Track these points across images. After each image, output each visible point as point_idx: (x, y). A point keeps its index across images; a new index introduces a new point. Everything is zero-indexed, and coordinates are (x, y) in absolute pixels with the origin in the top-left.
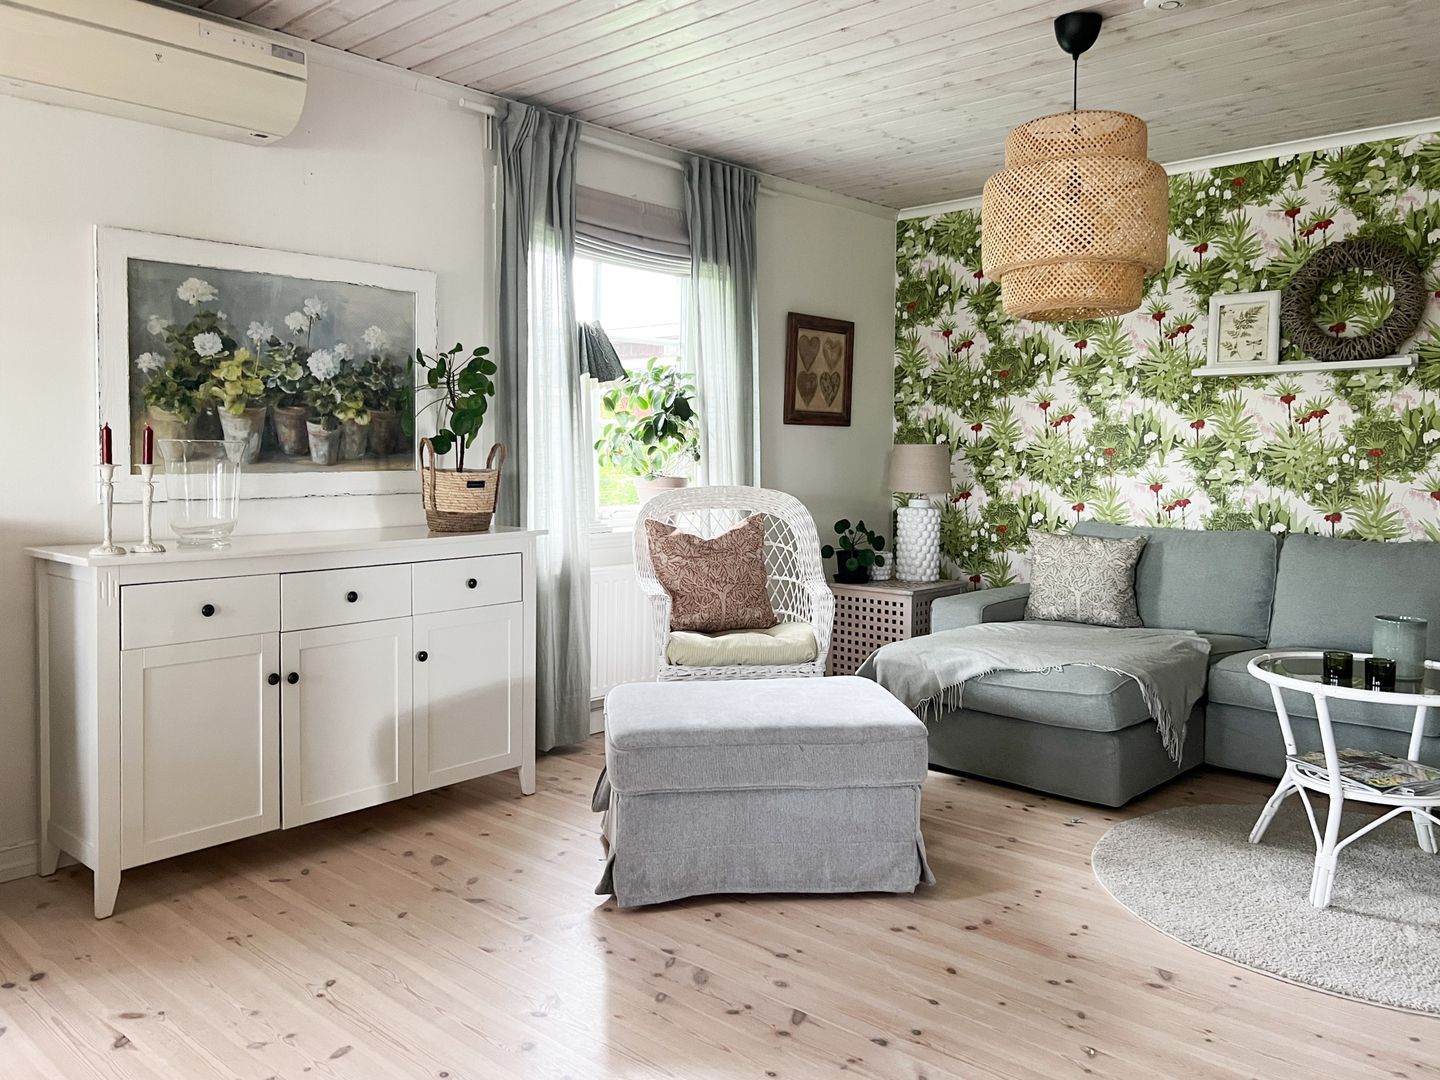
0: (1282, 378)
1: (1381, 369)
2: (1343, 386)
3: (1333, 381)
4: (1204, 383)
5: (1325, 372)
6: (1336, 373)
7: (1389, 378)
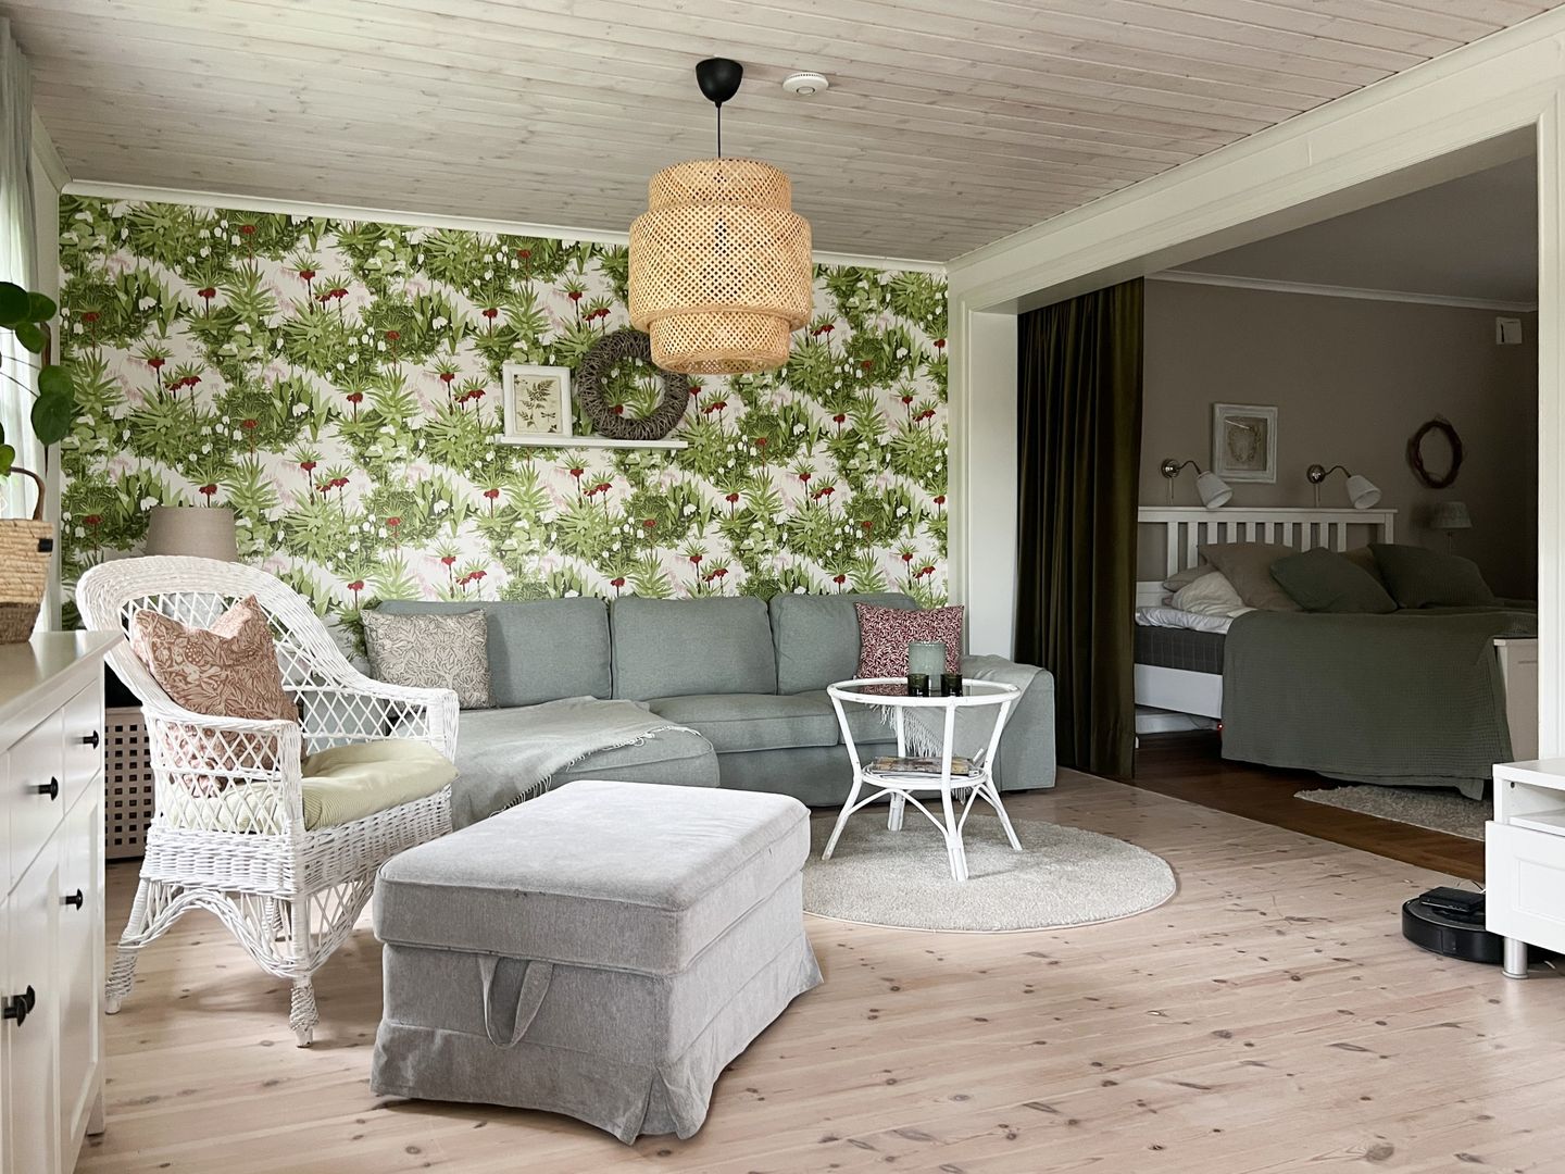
0: (571, 451)
1: (651, 449)
2: (622, 463)
3: (614, 458)
4: (497, 452)
5: (607, 449)
6: (617, 451)
7: (657, 459)
